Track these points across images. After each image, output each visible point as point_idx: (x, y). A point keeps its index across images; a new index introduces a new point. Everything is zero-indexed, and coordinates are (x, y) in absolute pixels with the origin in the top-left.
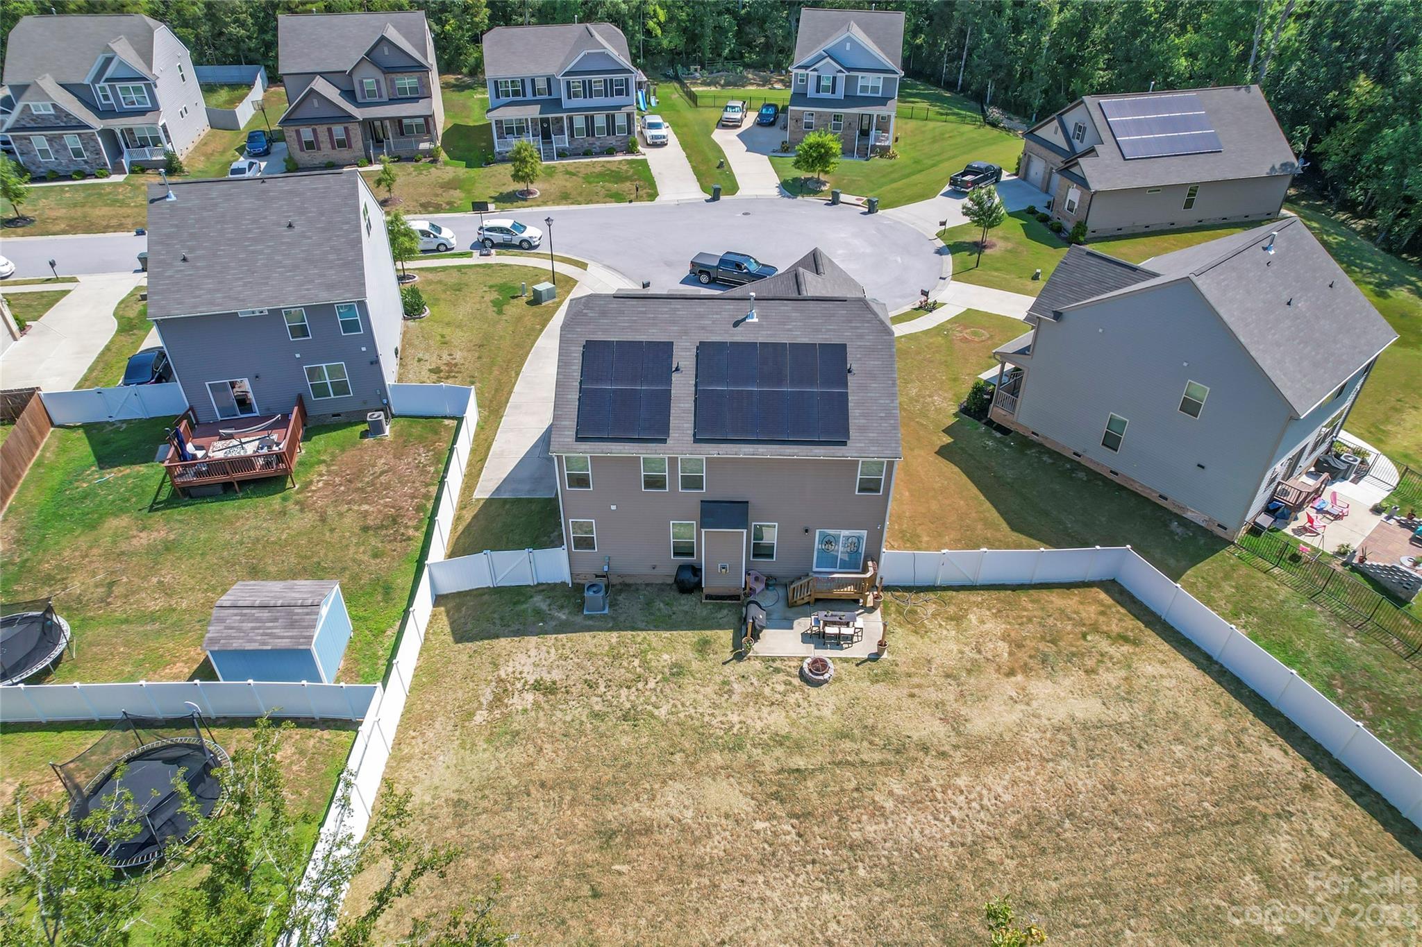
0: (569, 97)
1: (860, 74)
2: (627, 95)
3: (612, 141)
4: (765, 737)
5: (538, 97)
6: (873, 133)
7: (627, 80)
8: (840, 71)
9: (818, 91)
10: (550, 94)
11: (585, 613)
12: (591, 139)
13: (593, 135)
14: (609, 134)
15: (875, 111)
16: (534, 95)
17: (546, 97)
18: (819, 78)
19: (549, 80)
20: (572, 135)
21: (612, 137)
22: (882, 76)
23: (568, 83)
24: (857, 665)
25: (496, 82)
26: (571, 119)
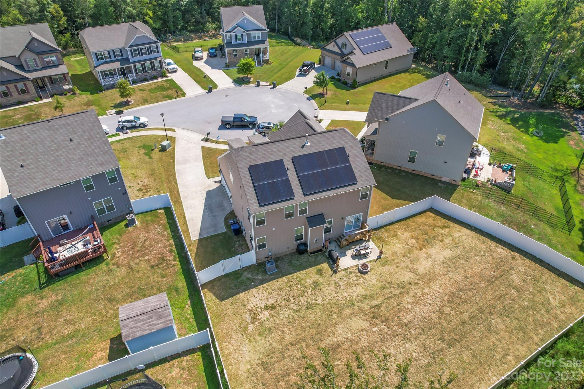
0: (133, 57)
1: (252, 32)
2: (158, 52)
3: (154, 73)
4: (359, 298)
5: (117, 58)
6: (261, 55)
7: (157, 46)
8: (244, 32)
9: (236, 41)
10: (122, 56)
11: (269, 273)
12: (145, 74)
13: (146, 72)
14: (153, 70)
15: (261, 46)
16: (115, 57)
17: (121, 58)
18: (236, 35)
19: (121, 50)
20: (136, 73)
21: (154, 71)
22: (260, 32)
23: (131, 50)
24: (375, 262)
25: (96, 54)
26: (135, 66)
